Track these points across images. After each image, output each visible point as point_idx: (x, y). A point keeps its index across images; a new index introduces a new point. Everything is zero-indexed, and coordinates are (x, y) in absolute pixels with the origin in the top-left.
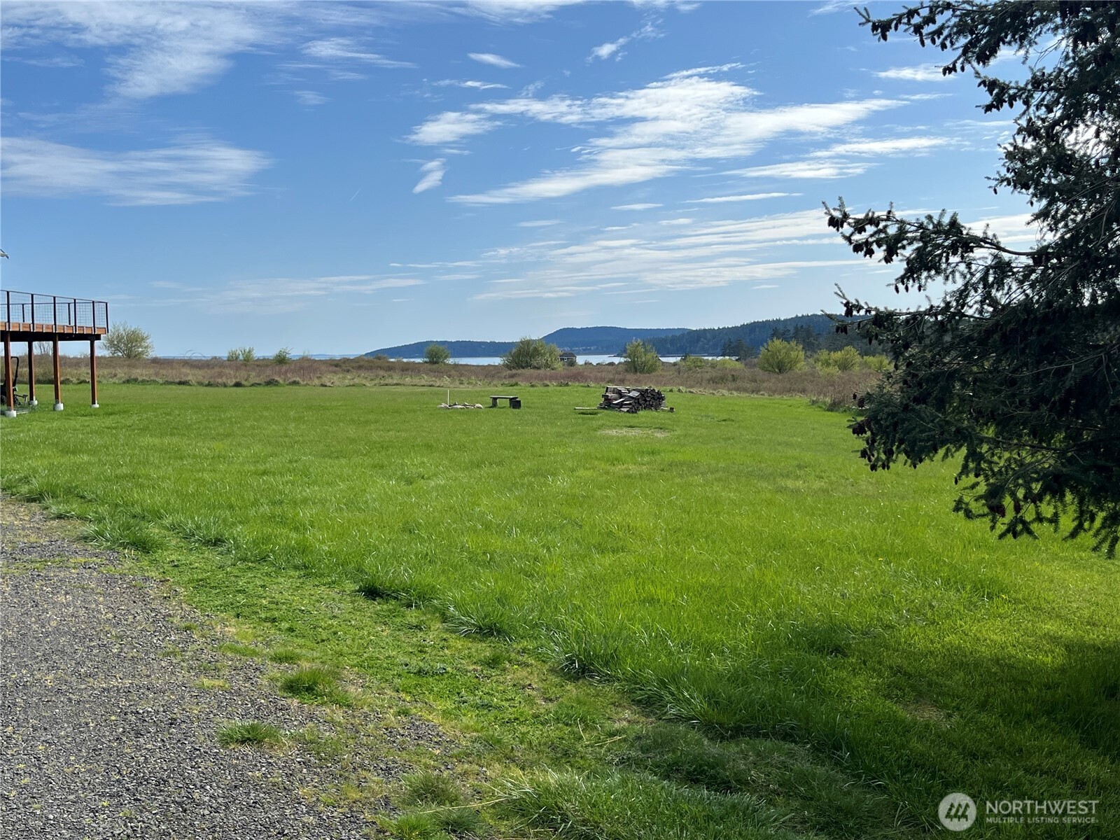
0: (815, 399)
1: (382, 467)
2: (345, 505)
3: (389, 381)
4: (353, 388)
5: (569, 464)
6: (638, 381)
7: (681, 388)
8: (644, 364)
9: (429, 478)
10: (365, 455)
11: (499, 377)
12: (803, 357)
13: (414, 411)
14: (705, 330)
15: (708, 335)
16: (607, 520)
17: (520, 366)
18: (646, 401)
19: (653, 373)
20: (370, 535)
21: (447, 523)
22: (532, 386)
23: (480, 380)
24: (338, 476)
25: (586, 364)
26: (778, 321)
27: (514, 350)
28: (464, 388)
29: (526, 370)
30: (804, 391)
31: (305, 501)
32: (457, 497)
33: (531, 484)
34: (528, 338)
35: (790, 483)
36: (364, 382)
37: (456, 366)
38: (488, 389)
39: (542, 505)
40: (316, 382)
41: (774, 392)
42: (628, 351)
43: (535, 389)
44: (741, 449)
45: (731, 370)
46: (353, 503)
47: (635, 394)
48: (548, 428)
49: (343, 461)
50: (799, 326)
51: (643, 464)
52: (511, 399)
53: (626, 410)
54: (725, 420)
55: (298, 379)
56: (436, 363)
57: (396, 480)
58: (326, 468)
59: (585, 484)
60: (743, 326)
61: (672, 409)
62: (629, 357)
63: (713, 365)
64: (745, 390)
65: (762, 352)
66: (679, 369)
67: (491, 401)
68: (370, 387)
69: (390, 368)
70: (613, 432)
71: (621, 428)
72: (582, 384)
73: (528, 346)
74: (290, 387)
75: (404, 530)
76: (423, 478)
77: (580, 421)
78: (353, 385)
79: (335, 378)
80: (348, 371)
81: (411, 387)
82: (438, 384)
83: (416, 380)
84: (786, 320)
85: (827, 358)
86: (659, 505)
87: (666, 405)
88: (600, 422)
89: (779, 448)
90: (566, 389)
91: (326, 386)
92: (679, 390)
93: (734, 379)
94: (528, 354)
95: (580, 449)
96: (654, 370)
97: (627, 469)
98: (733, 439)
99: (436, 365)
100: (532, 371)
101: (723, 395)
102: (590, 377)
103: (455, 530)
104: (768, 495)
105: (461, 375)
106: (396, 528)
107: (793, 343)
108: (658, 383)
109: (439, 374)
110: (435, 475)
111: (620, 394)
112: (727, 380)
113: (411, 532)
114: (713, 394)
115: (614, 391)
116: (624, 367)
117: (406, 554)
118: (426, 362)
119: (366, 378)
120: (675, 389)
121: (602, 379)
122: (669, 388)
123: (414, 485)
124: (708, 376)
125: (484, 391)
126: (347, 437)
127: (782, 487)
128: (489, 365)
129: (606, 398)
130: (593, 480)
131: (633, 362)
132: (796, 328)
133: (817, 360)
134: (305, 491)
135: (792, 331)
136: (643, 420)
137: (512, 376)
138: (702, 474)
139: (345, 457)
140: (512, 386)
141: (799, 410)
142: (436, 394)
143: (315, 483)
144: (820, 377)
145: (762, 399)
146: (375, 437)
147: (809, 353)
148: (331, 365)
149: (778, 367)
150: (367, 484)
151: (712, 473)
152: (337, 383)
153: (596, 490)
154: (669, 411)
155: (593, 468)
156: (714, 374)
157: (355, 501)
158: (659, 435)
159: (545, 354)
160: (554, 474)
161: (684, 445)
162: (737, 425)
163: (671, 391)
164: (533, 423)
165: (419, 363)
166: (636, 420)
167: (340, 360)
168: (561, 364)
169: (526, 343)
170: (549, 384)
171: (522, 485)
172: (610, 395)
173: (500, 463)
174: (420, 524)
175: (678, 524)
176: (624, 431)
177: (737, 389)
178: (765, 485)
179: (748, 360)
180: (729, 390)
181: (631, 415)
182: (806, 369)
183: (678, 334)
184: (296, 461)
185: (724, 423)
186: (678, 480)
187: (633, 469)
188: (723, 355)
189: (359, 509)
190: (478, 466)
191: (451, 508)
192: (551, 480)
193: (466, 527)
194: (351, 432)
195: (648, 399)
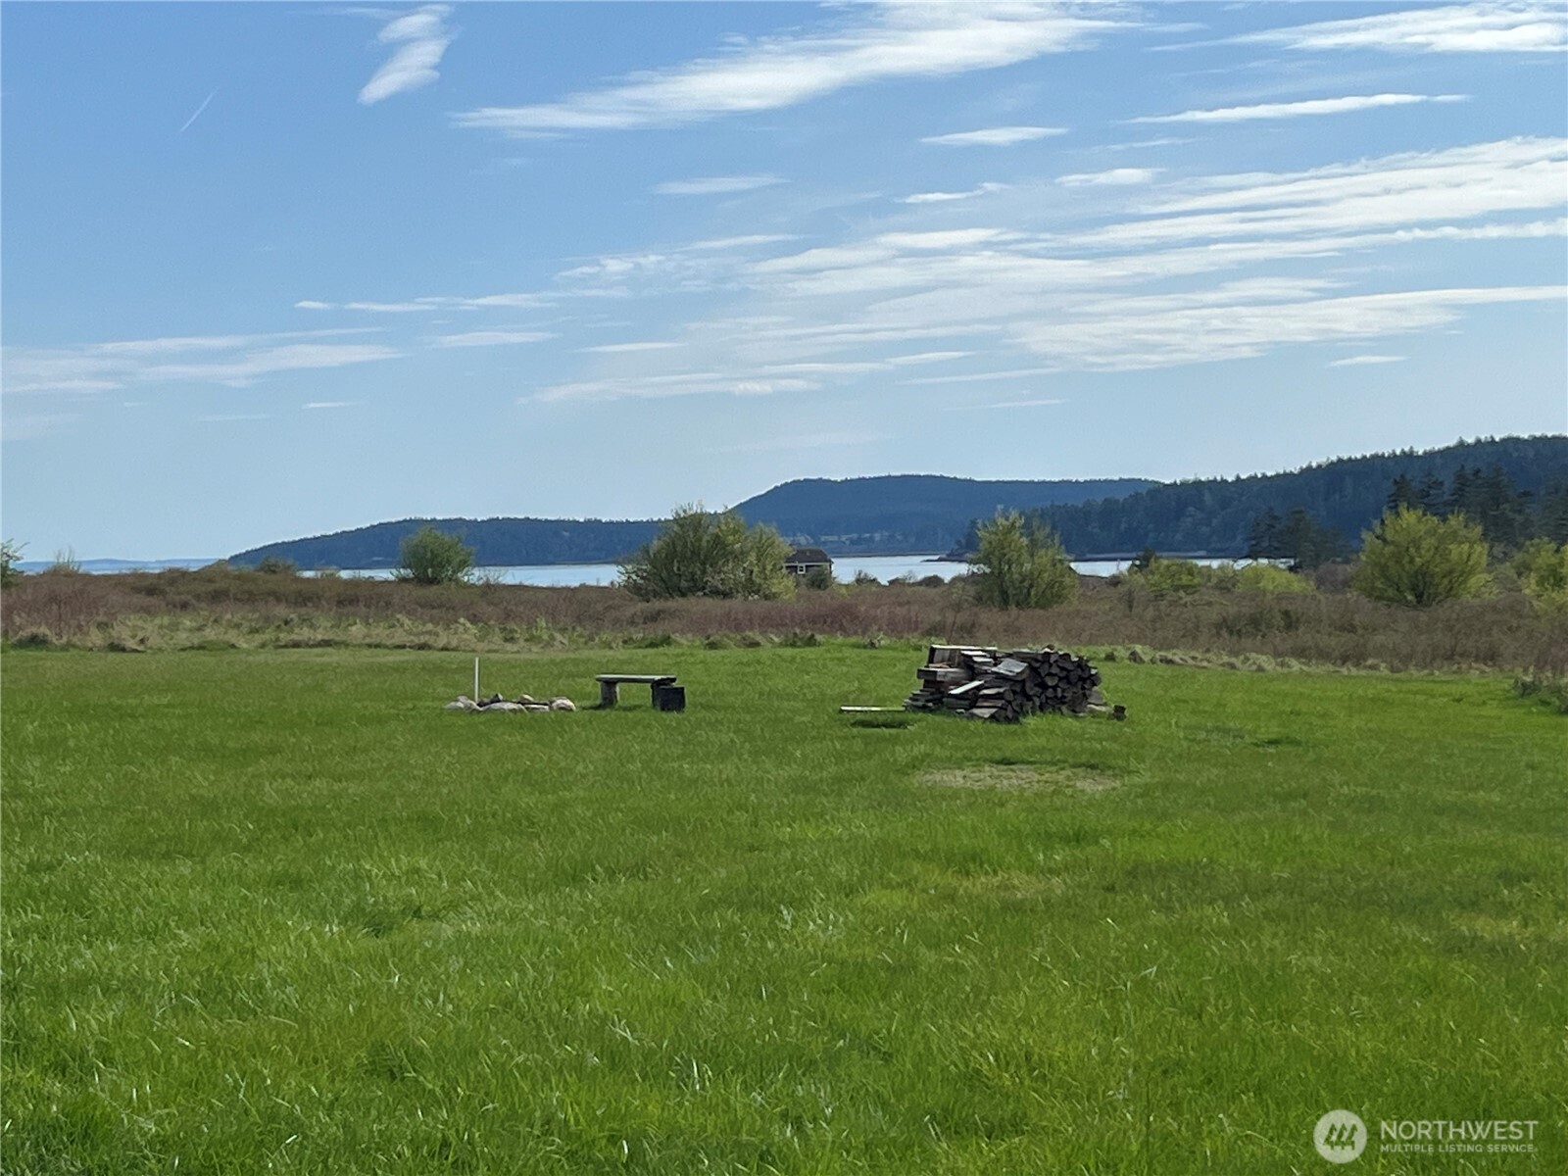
0: (1528, 679)
1: (297, 883)
2: (198, 994)
3: (304, 633)
4: (203, 658)
5: (839, 870)
6: (1013, 631)
7: (1138, 648)
8: (1030, 580)
9: (435, 916)
10: (247, 849)
11: (616, 621)
12: (1484, 560)
13: (381, 720)
14: (1198, 484)
15: (1208, 498)
16: (964, 1037)
17: (673, 589)
18: (1044, 686)
19: (1056, 608)
20: (276, 1086)
21: (497, 1047)
22: (712, 646)
23: (563, 630)
24: (172, 910)
25: (859, 581)
26: (1409, 457)
27: (656, 544)
28: (521, 652)
29: (692, 600)
30: (1491, 657)
31: (81, 985)
32: (523, 972)
33: (732, 930)
34: (696, 509)
35: (1484, 926)
36: (232, 636)
37: (489, 589)
38: (585, 653)
39: (771, 996)
40: (96, 638)
41: (1407, 659)
42: (983, 545)
43: (721, 652)
44: (1331, 825)
45: (1280, 598)
46: (221, 991)
47: (1012, 668)
48: (769, 765)
49: (185, 868)
50: (1468, 471)
51: (1051, 871)
52: (656, 684)
53: (986, 713)
54: (1271, 742)
55: (43, 630)
56: (433, 581)
57: (343, 922)
58: (138, 888)
59: (889, 933)
60: (1308, 471)
61: (1119, 711)
62: (986, 561)
63: (1226, 584)
64: (1323, 655)
65: (1367, 547)
66: (1130, 593)
67: (598, 688)
68: (248, 653)
69: (306, 597)
70: (956, 779)
71: (979, 763)
72: (853, 640)
73: (696, 531)
74: (24, 652)
75: (373, 1071)
76: (417, 913)
77: (858, 745)
78: (201, 647)
79: (151, 628)
80: (184, 606)
81: (367, 652)
82: (442, 641)
83: (380, 632)
84: (1430, 455)
85: (1554, 560)
86: (1112, 996)
87: (1104, 697)
88: (920, 749)
89: (1443, 823)
90: (809, 653)
91: (124, 650)
92: (1134, 657)
93: (1290, 622)
94: (695, 553)
95: (865, 827)
96: (1059, 598)
97: (1005, 887)
98: (1305, 796)
99: (434, 588)
100: (709, 602)
101: (1260, 669)
102: (875, 619)
103: (524, 1069)
104: (1424, 960)
105: (508, 615)
106: (351, 1062)
107: (1456, 521)
108: (1071, 635)
109: (446, 612)
110: (453, 906)
111: (970, 669)
112: (1270, 626)
113: (393, 1076)
114: (1232, 666)
115: (952, 659)
116: (972, 590)
117: (387, 1143)
118: (403, 580)
119: (238, 626)
120: (1121, 652)
121: (912, 626)
122: (1103, 650)
123: (397, 938)
124: (1213, 615)
125: (576, 662)
126: (193, 798)
127: (1464, 938)
128: (583, 587)
129: (930, 680)
130: (910, 921)
131: (998, 577)
132: (1460, 477)
133: (1523, 570)
134: (81, 956)
135: (1449, 484)
136: (1042, 741)
137: (654, 618)
138: (1226, 899)
139: (189, 855)
140: (652, 645)
141: (1486, 711)
142: (438, 669)
143: (108, 931)
144: (1537, 617)
145: (1372, 681)
146: (271, 794)
147: (1498, 549)
148: (137, 590)
149: (1414, 589)
150: (259, 934)
151: (1255, 897)
152: (154, 641)
153: (923, 950)
154: (1110, 717)
155: (909, 884)
156: (1232, 610)
157: (226, 984)
158: (1092, 786)
159: (743, 553)
160: (798, 903)
161: (1164, 816)
162: (1311, 755)
163: (1110, 658)
164: (724, 754)
165: (386, 582)
166: (1020, 744)
167: (160, 576)
168: (790, 582)
169: (691, 524)
170: (759, 638)
171: (708, 934)
172: (941, 670)
173: (638, 871)
174: (421, 1053)
175: (1173, 1051)
176: (987, 777)
177: (1301, 653)
178: (1410, 930)
179: (1323, 568)
180: (1277, 654)
181: (1003, 728)
182: (1493, 594)
183: (1121, 496)
184: (50, 868)
185: (1272, 750)
186: (1156, 918)
187: (1026, 887)
188: (1253, 555)
189: (243, 1010)
190: (575, 879)
191: (507, 1004)
192: (788, 918)
193: (554, 1061)
194: (203, 780)
195: (1050, 682)
